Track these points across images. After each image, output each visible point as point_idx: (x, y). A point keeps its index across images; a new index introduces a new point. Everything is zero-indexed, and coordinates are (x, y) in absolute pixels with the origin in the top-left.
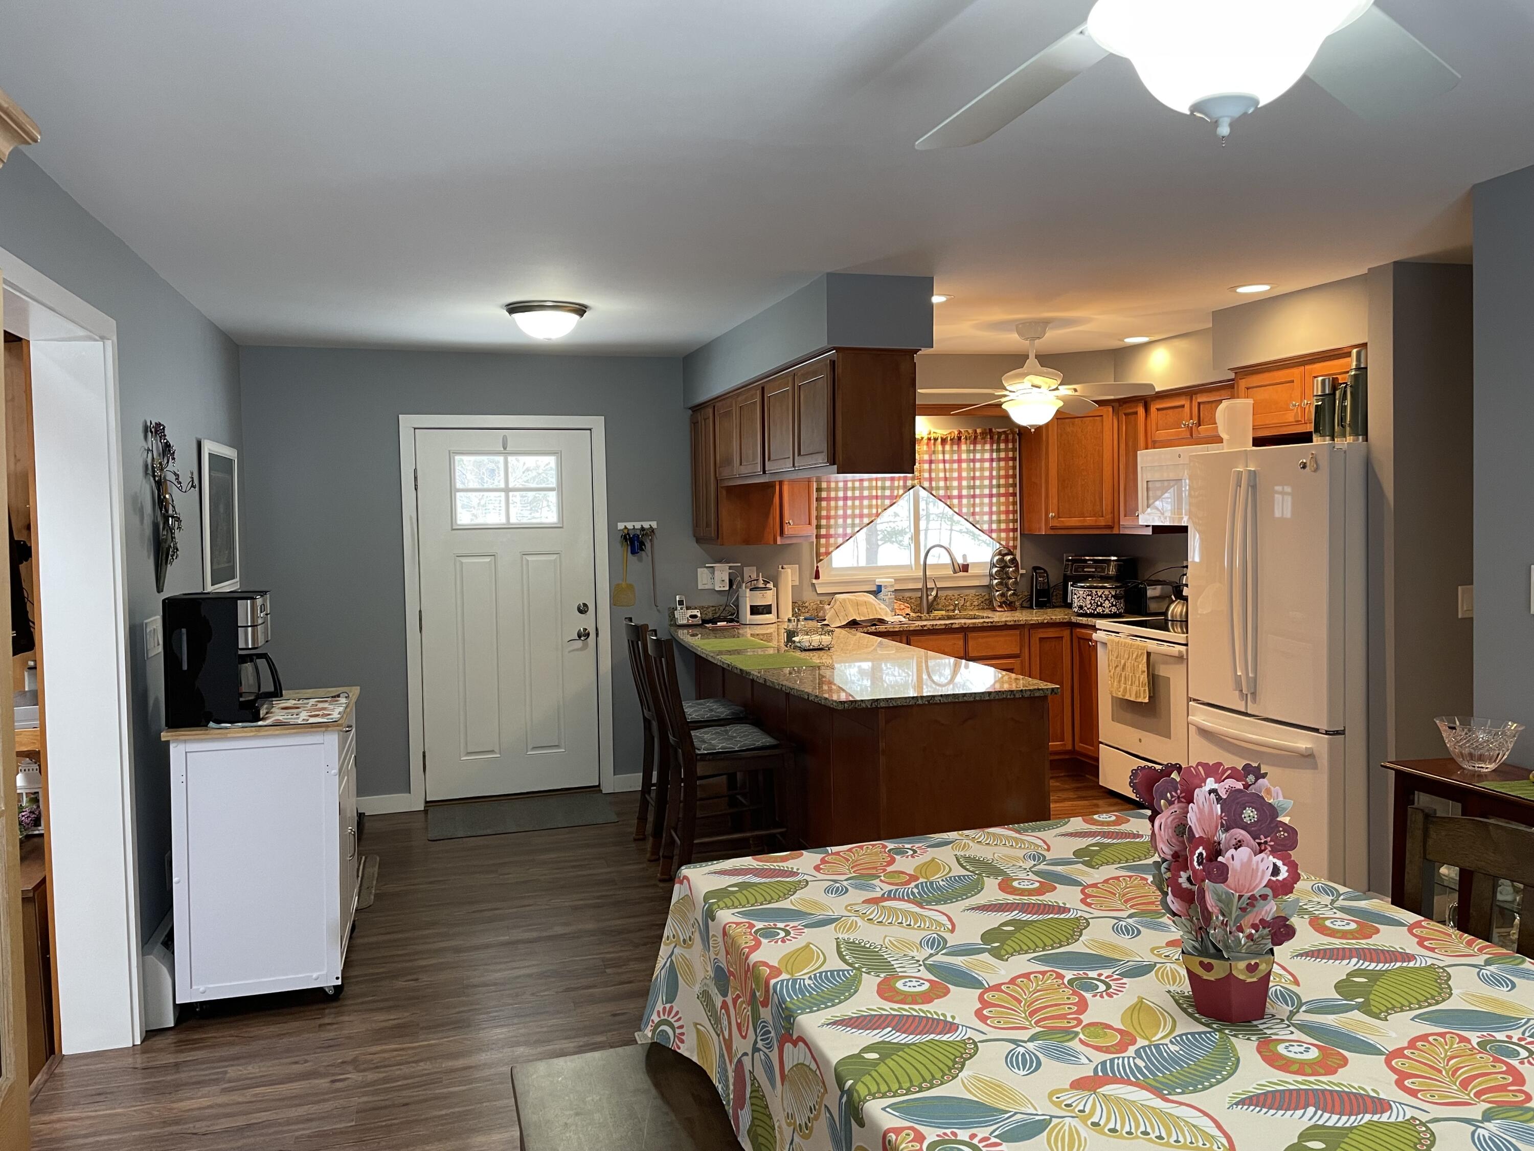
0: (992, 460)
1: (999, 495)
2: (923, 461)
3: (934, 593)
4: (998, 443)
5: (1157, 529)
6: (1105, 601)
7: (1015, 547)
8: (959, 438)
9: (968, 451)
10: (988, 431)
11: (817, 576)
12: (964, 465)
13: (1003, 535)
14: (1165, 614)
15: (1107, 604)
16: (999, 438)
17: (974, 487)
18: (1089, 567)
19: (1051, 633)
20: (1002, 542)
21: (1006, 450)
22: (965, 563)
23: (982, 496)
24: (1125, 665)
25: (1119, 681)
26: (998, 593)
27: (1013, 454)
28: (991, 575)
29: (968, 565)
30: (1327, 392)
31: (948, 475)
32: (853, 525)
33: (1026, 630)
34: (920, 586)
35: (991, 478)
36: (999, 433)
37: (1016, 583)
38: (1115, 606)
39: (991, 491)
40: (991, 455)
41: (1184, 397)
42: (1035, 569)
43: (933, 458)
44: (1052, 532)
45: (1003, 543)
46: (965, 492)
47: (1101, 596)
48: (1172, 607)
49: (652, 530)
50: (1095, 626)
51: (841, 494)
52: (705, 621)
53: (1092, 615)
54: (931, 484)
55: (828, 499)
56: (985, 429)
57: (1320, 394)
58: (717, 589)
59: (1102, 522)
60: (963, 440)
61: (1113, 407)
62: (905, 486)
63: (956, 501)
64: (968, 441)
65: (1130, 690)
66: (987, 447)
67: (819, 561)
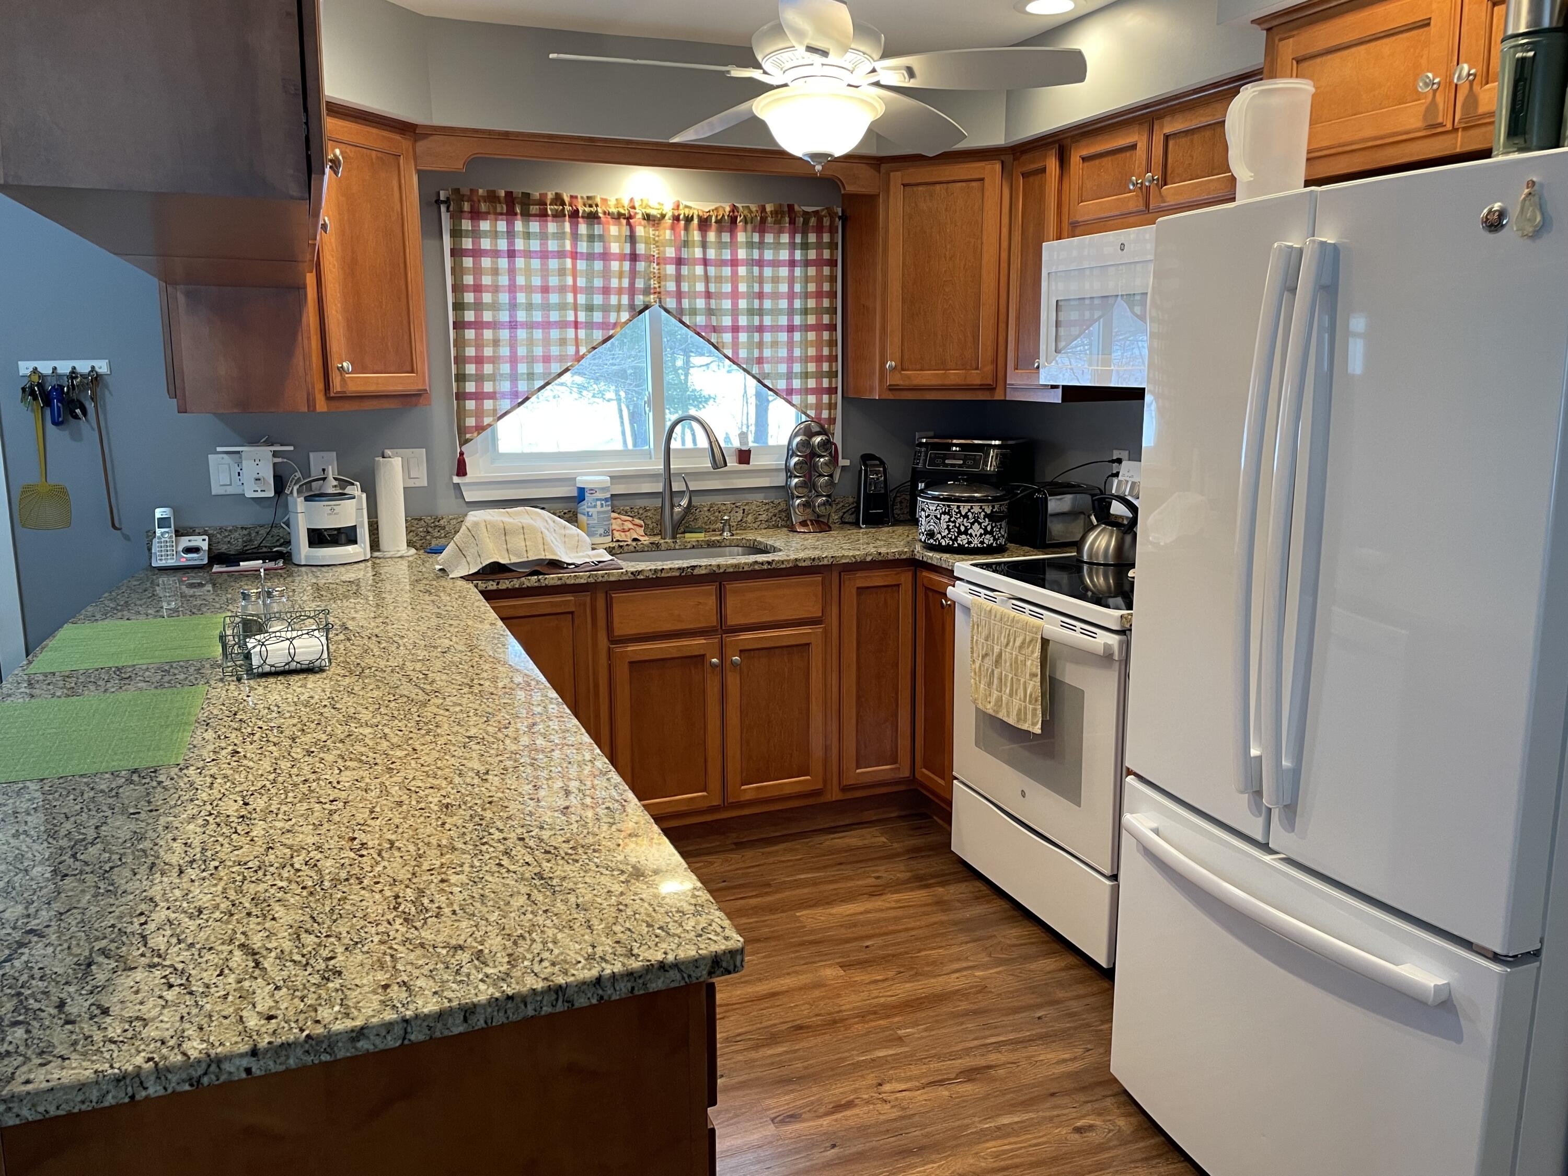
0: (792, 263)
1: (806, 328)
2: (665, 259)
3: (684, 503)
4: (805, 234)
5: (1072, 393)
6: (972, 524)
7: (832, 421)
8: (733, 220)
9: (750, 245)
10: (786, 209)
11: (461, 470)
12: (742, 271)
13: (812, 399)
14: (1078, 545)
15: (976, 530)
16: (806, 222)
17: (761, 312)
18: (954, 456)
19: (878, 579)
20: (808, 412)
21: (819, 246)
22: (744, 448)
23: (775, 329)
24: (1000, 655)
25: (990, 684)
26: (798, 501)
27: (832, 254)
28: (787, 469)
29: (749, 451)
30: (1546, 23)
31: (712, 288)
32: (531, 376)
33: (835, 575)
34: (659, 487)
35: (791, 296)
36: (806, 213)
37: (831, 483)
38: (991, 533)
39: (791, 319)
40: (792, 254)
41: (1137, 128)
42: (866, 458)
43: (685, 254)
44: (891, 396)
45: (812, 413)
46: (743, 321)
47: (966, 516)
48: (1091, 537)
49: (95, 379)
50: (953, 571)
51: (504, 316)
52: (216, 558)
53: (948, 549)
54: (679, 302)
55: (479, 325)
56: (781, 205)
57: (1523, 29)
58: (249, 494)
59: (975, 378)
60: (740, 225)
61: (1003, 163)
62: (632, 307)
63: (727, 337)
64: (749, 226)
65: (1007, 704)
66: (785, 238)
67: (465, 442)
